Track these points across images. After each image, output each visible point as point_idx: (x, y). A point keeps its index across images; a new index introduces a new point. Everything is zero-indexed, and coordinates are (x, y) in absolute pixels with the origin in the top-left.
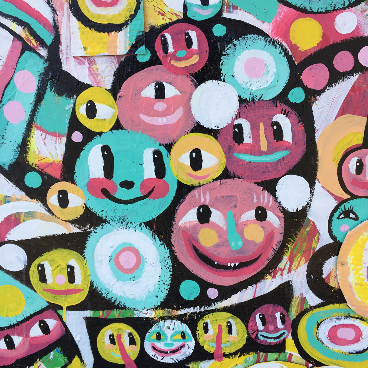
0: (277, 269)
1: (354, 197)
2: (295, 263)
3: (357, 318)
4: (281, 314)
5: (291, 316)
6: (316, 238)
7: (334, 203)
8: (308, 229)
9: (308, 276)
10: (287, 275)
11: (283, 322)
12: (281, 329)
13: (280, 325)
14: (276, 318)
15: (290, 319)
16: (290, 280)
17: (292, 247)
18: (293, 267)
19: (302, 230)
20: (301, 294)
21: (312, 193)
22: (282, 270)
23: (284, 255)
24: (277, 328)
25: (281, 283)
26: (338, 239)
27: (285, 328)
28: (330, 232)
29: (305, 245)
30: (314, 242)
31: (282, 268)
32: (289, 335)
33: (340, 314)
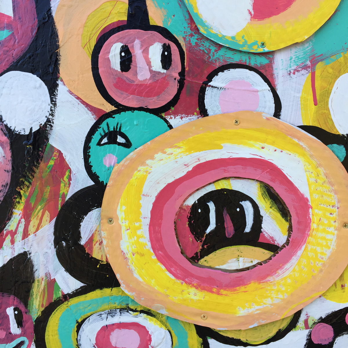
0: (5, 232)
1: (121, 108)
2: (34, 222)
3: (142, 312)
4: (15, 310)
5: (33, 313)
6: (66, 178)
7: (90, 120)
8: (52, 163)
9: (57, 242)
10: (21, 241)
11: (20, 323)
12: (17, 336)
13: (14, 329)
14: (7, 317)
15: (31, 318)
16: (26, 250)
17: (27, 194)
18: (32, 228)
19: (42, 164)
20: (47, 275)
21: (53, 102)
22: (13, 234)
23: (15, 209)
24: (10, 333)
25: (13, 256)
26: (101, 179)
27: (24, 334)
28: (88, 167)
29: (48, 189)
30: (62, 185)
31: (12, 230)
32: (32, 345)
33: (113, 306)
